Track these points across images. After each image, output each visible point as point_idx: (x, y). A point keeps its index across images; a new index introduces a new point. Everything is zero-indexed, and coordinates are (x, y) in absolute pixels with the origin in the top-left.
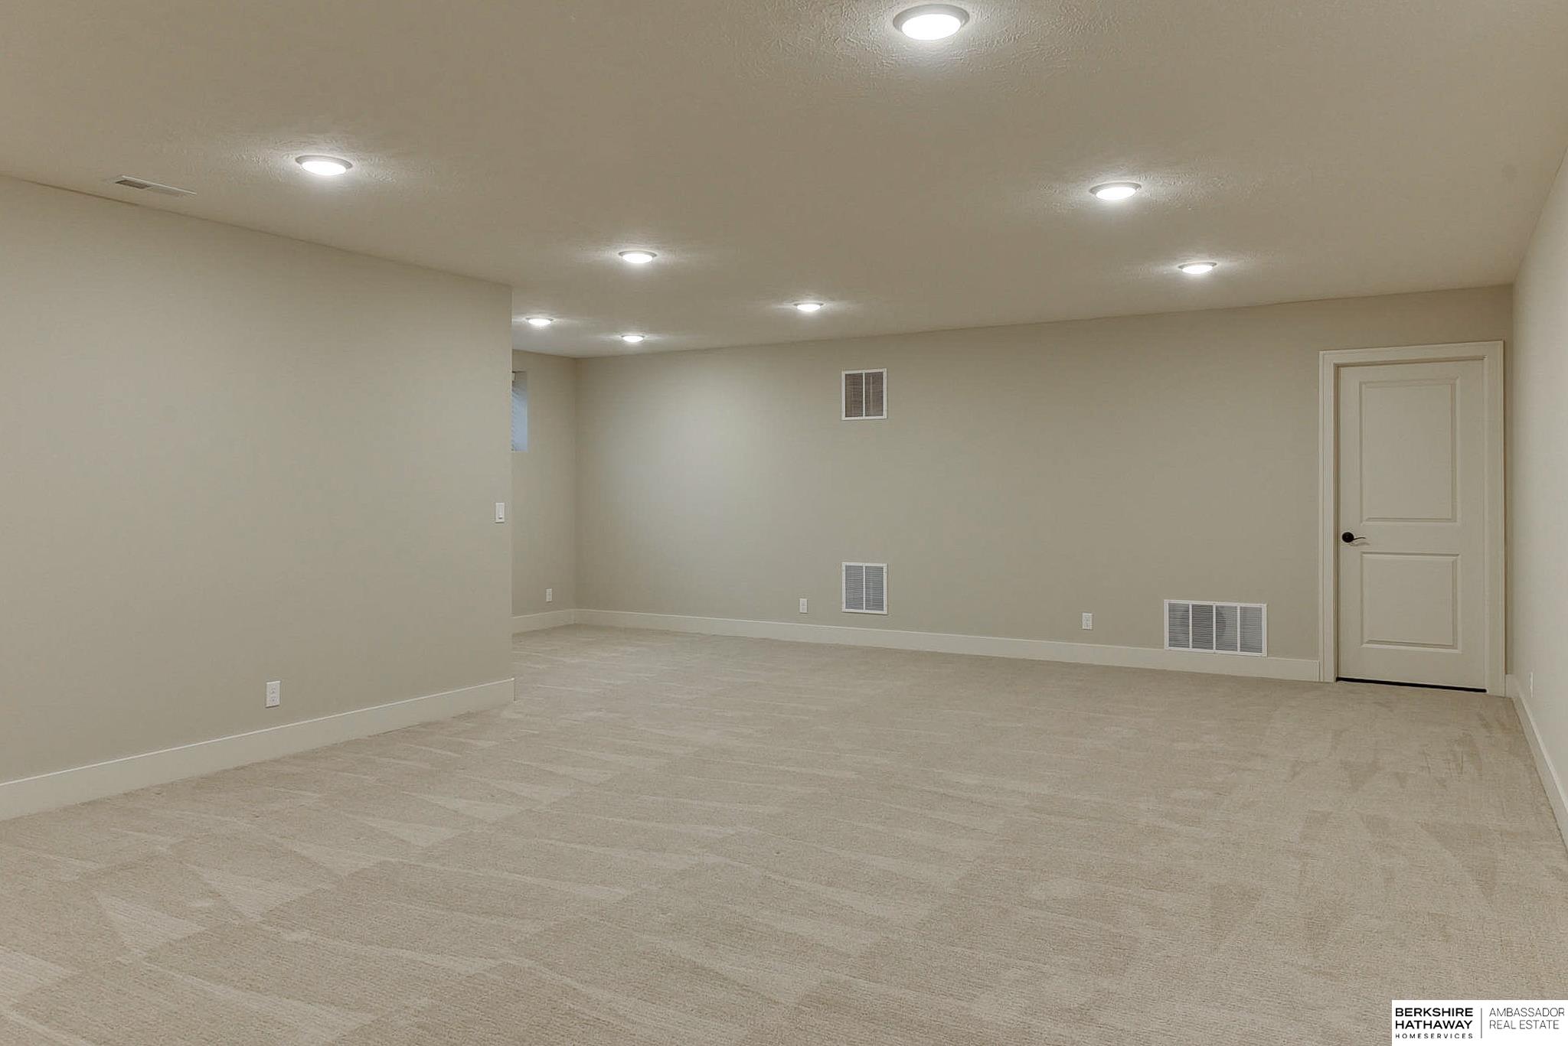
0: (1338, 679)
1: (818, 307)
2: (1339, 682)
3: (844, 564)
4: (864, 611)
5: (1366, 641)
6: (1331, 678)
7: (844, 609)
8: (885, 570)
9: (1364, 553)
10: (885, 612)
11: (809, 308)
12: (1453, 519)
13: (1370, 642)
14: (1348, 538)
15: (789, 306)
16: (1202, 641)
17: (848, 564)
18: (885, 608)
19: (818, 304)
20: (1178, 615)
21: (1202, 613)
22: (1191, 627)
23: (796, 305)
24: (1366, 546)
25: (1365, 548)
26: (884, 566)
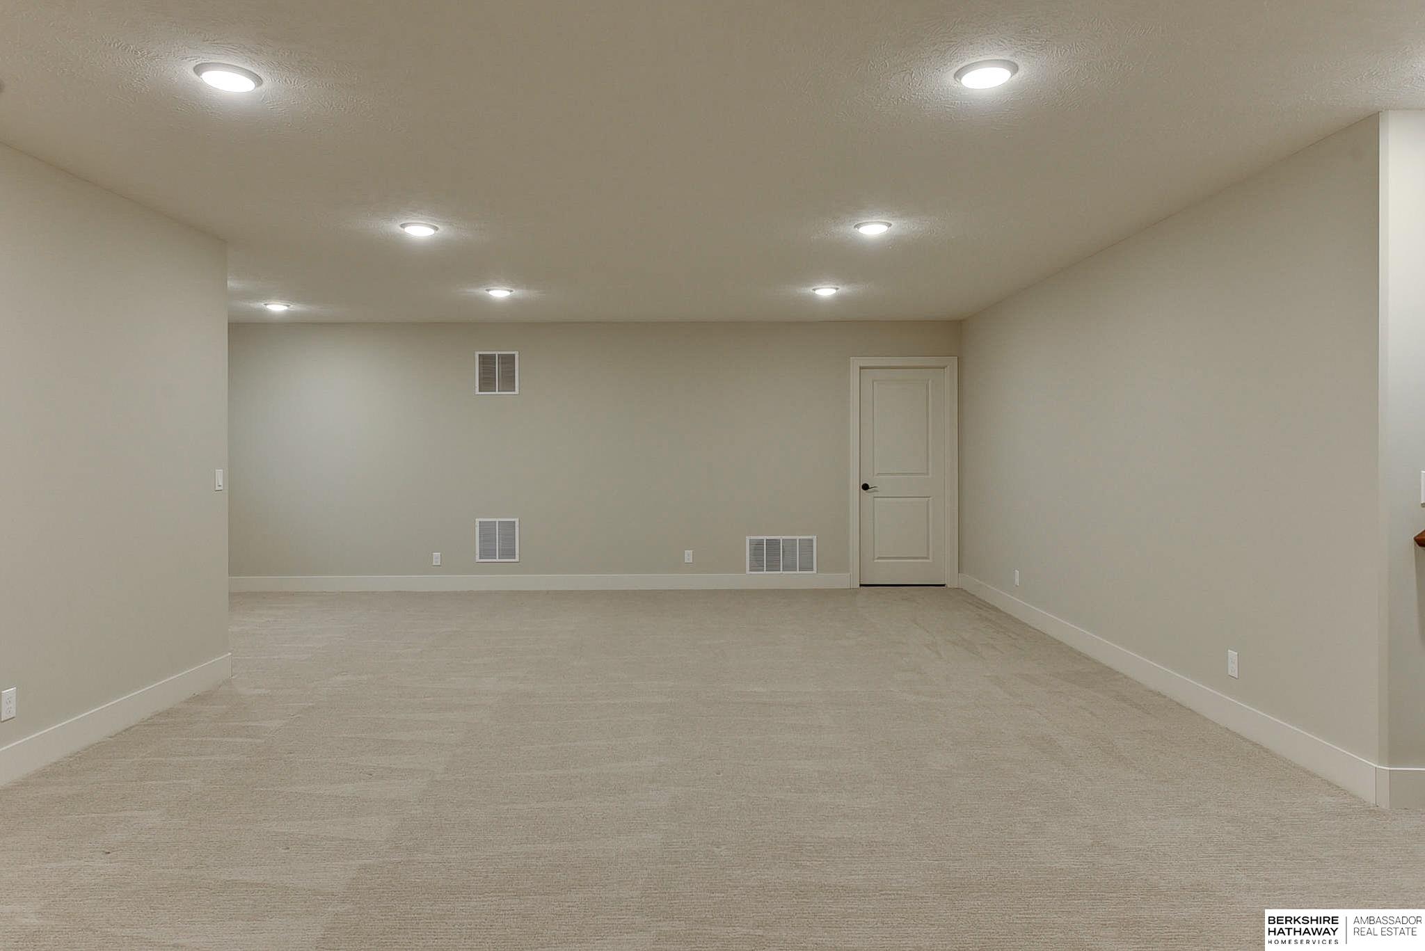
0: (861, 585)
1: (508, 293)
2: (862, 588)
3: (478, 520)
4: (497, 560)
5: (876, 557)
6: (858, 586)
7: (478, 559)
8: (517, 524)
9: (875, 497)
10: (517, 560)
11: (500, 294)
12: (928, 474)
13: (879, 558)
14: (865, 487)
15: (481, 291)
16: (773, 566)
17: (482, 520)
18: (517, 556)
19: (508, 290)
20: (757, 547)
21: (773, 544)
22: (765, 556)
23: (488, 290)
24: (875, 493)
25: (876, 494)
26: (517, 520)
